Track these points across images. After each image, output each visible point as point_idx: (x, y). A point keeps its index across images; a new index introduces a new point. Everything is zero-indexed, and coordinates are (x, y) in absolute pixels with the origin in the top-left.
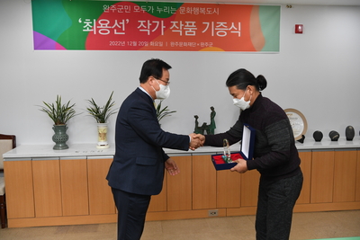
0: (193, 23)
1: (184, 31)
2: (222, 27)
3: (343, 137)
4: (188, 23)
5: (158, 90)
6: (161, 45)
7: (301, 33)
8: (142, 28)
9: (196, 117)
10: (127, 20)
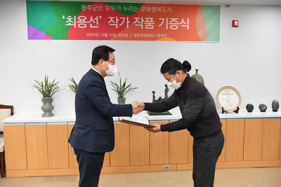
0: (152, 19)
1: (144, 25)
2: (174, 22)
3: (270, 109)
4: (147, 19)
5: (108, 69)
6: (127, 36)
7: (237, 26)
8: (112, 23)
9: (154, 92)
10: (100, 17)
